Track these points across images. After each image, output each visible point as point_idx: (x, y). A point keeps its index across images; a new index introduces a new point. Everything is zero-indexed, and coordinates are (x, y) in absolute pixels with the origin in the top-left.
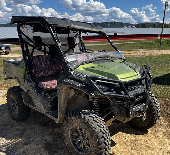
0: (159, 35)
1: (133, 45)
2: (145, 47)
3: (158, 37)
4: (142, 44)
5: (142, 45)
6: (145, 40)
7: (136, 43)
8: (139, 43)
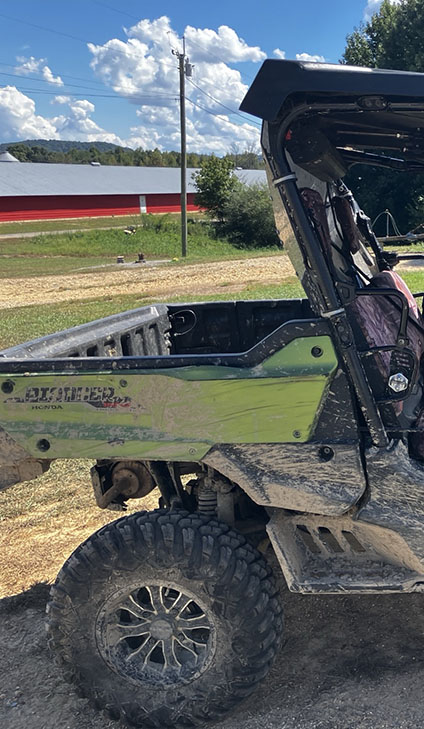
0: (143, 200)
1: (36, 249)
2: (103, 255)
3: (139, 206)
4: (82, 241)
5: (82, 245)
6: (85, 221)
7: (50, 236)
8: (65, 235)
